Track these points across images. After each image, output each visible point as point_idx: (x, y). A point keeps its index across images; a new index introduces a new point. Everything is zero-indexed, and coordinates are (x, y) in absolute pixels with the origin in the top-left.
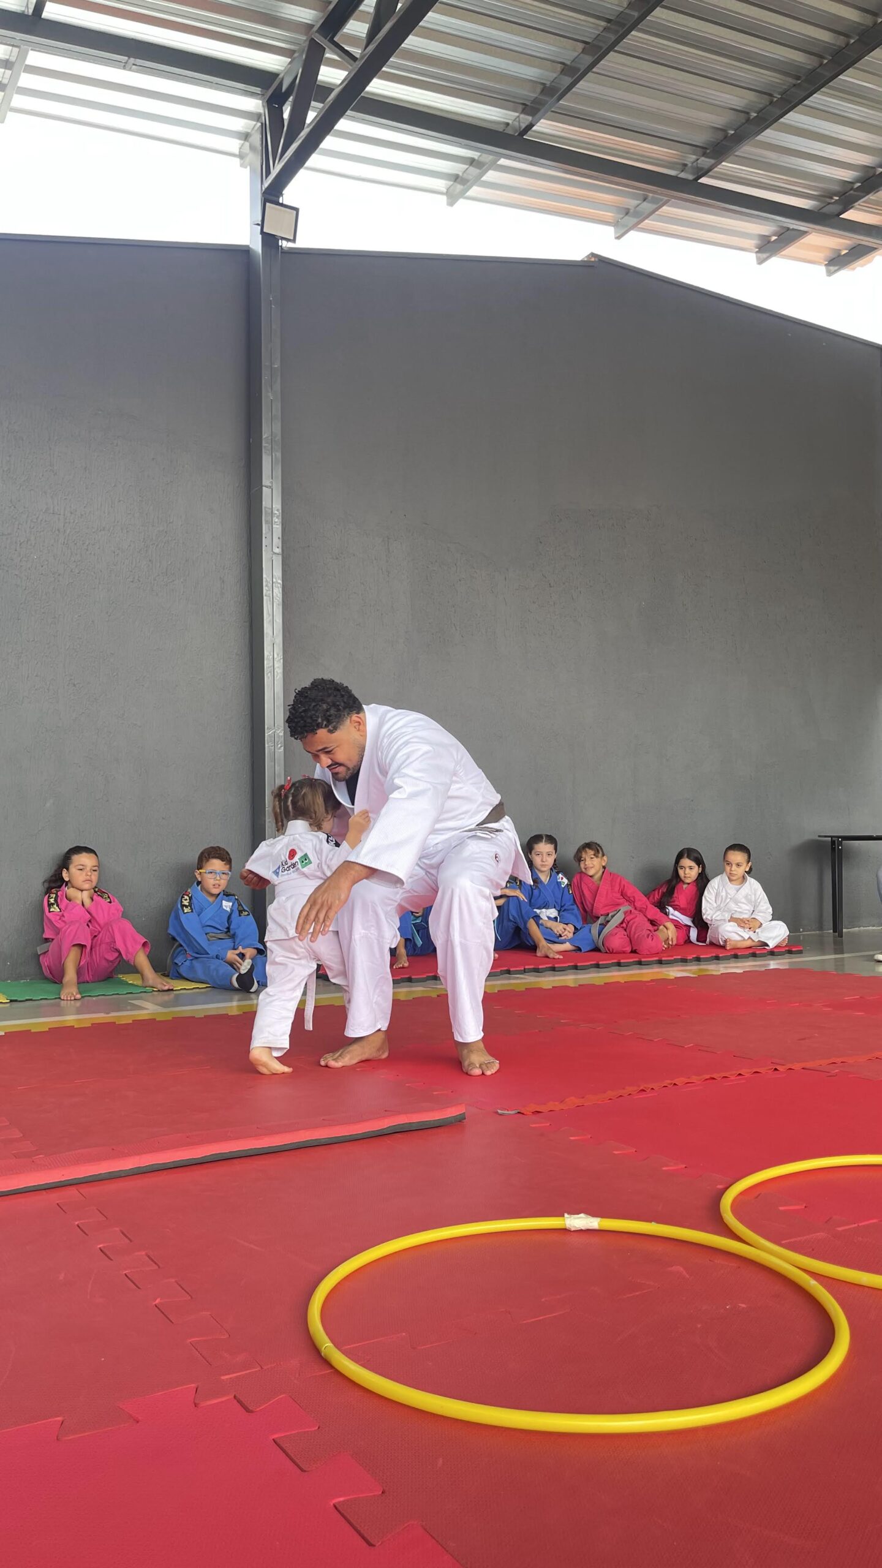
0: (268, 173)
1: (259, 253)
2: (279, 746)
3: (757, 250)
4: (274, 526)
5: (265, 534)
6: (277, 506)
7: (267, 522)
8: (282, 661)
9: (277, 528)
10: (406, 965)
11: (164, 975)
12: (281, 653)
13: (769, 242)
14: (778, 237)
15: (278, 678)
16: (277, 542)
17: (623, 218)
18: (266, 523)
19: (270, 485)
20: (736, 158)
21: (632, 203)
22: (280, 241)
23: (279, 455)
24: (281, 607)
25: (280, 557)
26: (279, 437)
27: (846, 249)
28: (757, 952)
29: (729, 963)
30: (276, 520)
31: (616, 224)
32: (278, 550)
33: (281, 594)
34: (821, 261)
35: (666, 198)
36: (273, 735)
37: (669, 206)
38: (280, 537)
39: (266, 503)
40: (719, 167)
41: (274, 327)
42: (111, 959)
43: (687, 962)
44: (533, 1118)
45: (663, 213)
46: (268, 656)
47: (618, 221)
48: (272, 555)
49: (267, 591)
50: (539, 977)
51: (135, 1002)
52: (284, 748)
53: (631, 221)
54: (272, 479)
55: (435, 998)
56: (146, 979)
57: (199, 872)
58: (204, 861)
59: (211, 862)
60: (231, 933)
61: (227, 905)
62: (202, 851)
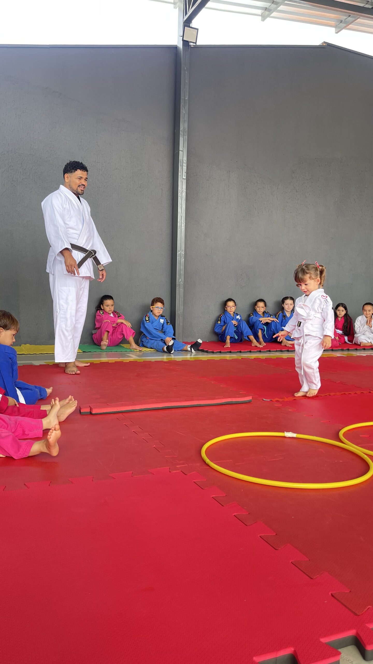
0: (186, 14)
1: (181, 50)
2: (183, 258)
4: (183, 167)
5: (180, 171)
6: (185, 159)
7: (180, 165)
8: (185, 223)
9: (185, 168)
10: (229, 346)
11: (137, 345)
12: (184, 220)
15: (183, 230)
16: (184, 174)
17: (339, 24)
19: (182, 150)
21: (343, 18)
22: (190, 44)
23: (186, 137)
24: (185, 201)
25: (185, 180)
26: (187, 129)
29: (361, 352)
30: (184, 165)
31: (336, 27)
32: (185, 177)
33: (185, 196)
35: (358, 16)
36: (180, 254)
37: (360, 19)
38: (186, 172)
39: (180, 158)
41: (186, 81)
42: (121, 338)
43: (343, 351)
44: (276, 403)
45: (356, 22)
46: (179, 221)
47: (337, 25)
48: (182, 179)
49: (180, 194)
50: (282, 353)
51: (127, 354)
52: (184, 259)
53: (343, 25)
54: (183, 147)
55: (240, 359)
56: (132, 346)
57: (152, 307)
58: (155, 303)
59: (157, 304)
60: (164, 331)
61: (162, 321)
62: (153, 298)
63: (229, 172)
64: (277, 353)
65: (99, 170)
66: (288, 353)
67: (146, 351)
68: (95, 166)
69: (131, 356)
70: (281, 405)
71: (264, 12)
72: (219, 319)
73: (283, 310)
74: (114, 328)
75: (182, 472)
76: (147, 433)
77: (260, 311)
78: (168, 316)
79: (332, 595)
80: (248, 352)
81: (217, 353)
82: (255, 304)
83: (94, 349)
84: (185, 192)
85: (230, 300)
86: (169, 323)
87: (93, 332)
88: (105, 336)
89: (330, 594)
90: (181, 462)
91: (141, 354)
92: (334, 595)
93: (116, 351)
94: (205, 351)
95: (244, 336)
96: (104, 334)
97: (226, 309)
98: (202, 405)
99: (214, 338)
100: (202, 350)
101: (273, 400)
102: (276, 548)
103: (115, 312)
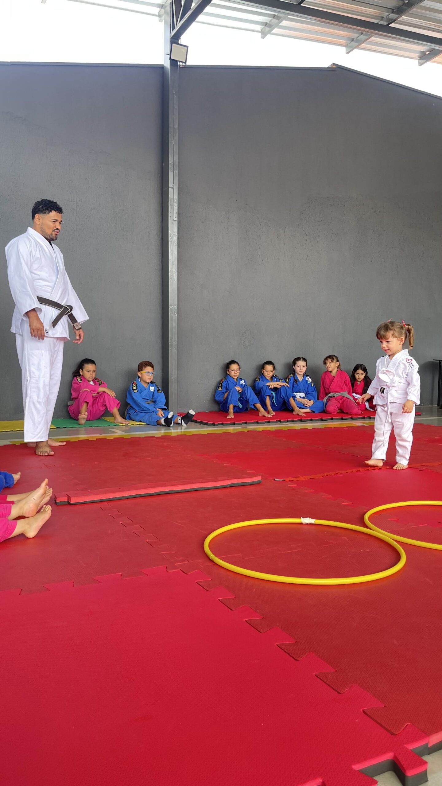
0: (174, 28)
1: (169, 70)
2: (175, 314)
3: (419, 58)
4: (174, 207)
5: (170, 211)
6: (176, 197)
7: (170, 204)
8: (177, 273)
9: (175, 208)
10: (233, 417)
11: (123, 418)
12: (177, 269)
13: (425, 54)
14: (429, 53)
15: (175, 281)
16: (175, 215)
17: (350, 43)
18: (170, 206)
19: (172, 187)
20: (409, 14)
21: (355, 35)
22: (179, 63)
23: (177, 171)
24: (177, 247)
25: (177, 222)
26: (177, 163)
30: (175, 204)
31: (346, 46)
32: (176, 219)
33: (177, 240)
35: (372, 34)
36: (172, 308)
37: (374, 37)
38: (177, 212)
39: (170, 196)
40: (400, 18)
41: (175, 107)
42: (102, 410)
43: (364, 419)
44: (290, 483)
45: (371, 41)
46: (170, 270)
47: (348, 45)
48: (173, 221)
49: (170, 239)
50: (293, 424)
51: (112, 430)
52: (178, 315)
53: (354, 44)
54: (173, 184)
55: (246, 432)
56: (116, 419)
57: (140, 372)
58: (144, 368)
59: (146, 368)
60: (154, 400)
61: (152, 389)
62: (140, 362)
63: (228, 212)
64: (289, 424)
65: (73, 210)
66: (301, 424)
67: (133, 425)
68: (68, 205)
69: (118, 432)
70: (296, 485)
71: (264, 28)
72: (220, 384)
73: (294, 373)
74: (95, 398)
75: (181, 571)
76: (138, 525)
77: (268, 376)
78: (159, 383)
79: (364, 712)
80: (254, 423)
81: (218, 425)
82: (263, 367)
83: (70, 425)
84: (176, 236)
85: (233, 362)
86: (159, 390)
87: (68, 404)
88: (84, 408)
89: (361, 711)
90: (181, 558)
91: (127, 428)
92: (366, 712)
93: (98, 426)
94: (204, 423)
95: (250, 404)
96: (82, 405)
97: (228, 373)
98: (203, 489)
99: (215, 408)
100: (200, 421)
101: (286, 480)
102: (296, 658)
103: (96, 379)
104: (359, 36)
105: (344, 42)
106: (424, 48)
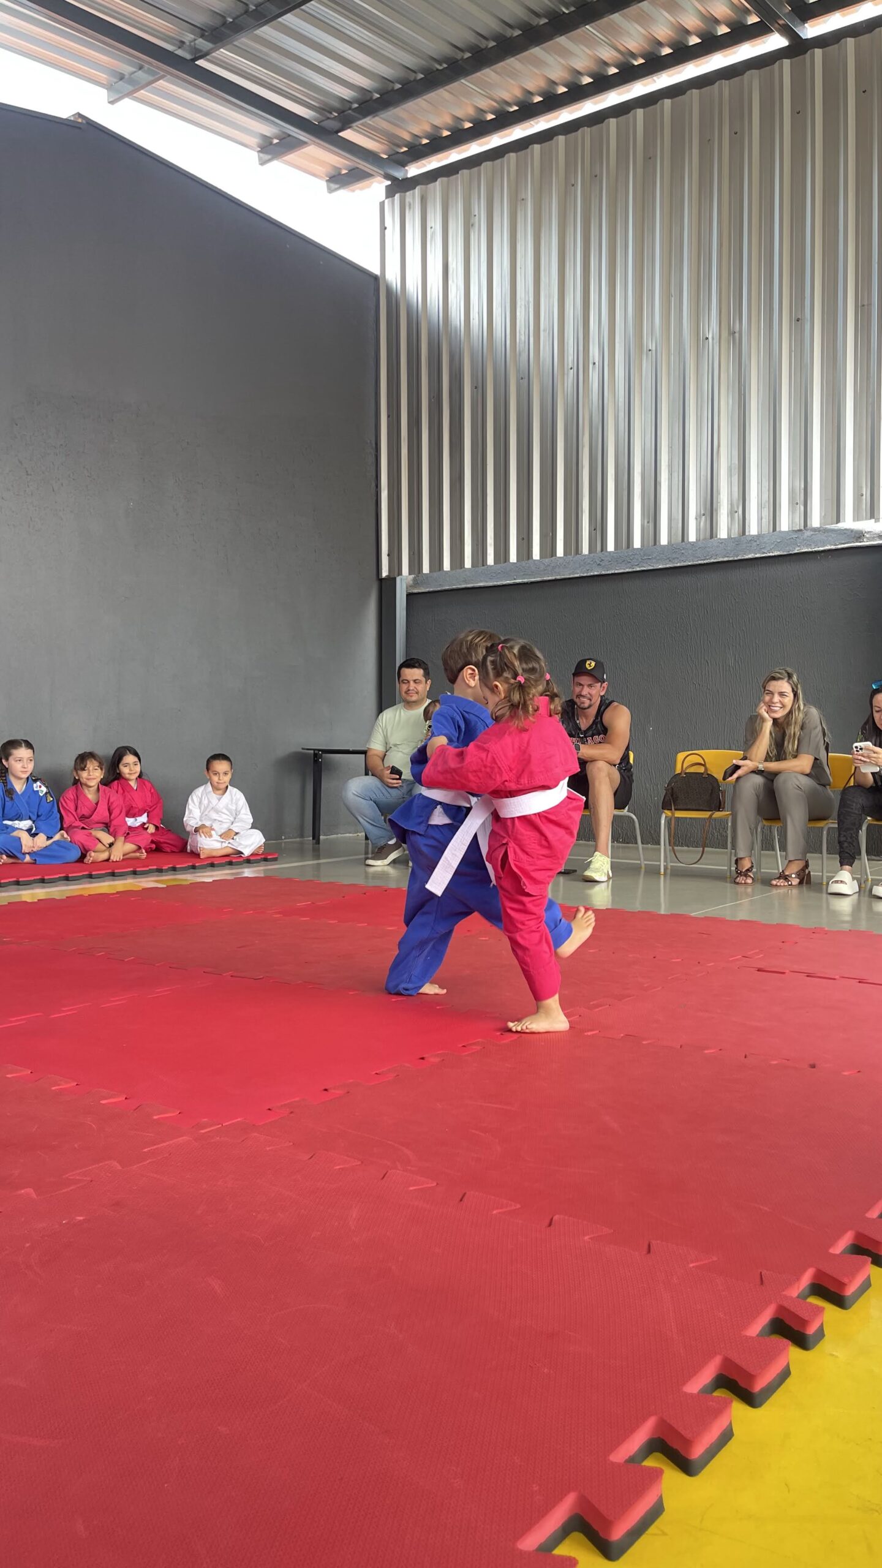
3: (259, 149)
13: (271, 143)
14: (280, 140)
20: (234, 47)
21: (127, 69)
27: (346, 169)
28: (234, 861)
29: (205, 872)
31: (109, 87)
34: (322, 175)
35: (162, 73)
37: (166, 81)
40: (217, 52)
43: (161, 873)
45: (156, 86)
47: (111, 84)
53: (125, 86)
73: (5, 776)
104: (135, 72)
105: (105, 78)
106: (270, 129)
